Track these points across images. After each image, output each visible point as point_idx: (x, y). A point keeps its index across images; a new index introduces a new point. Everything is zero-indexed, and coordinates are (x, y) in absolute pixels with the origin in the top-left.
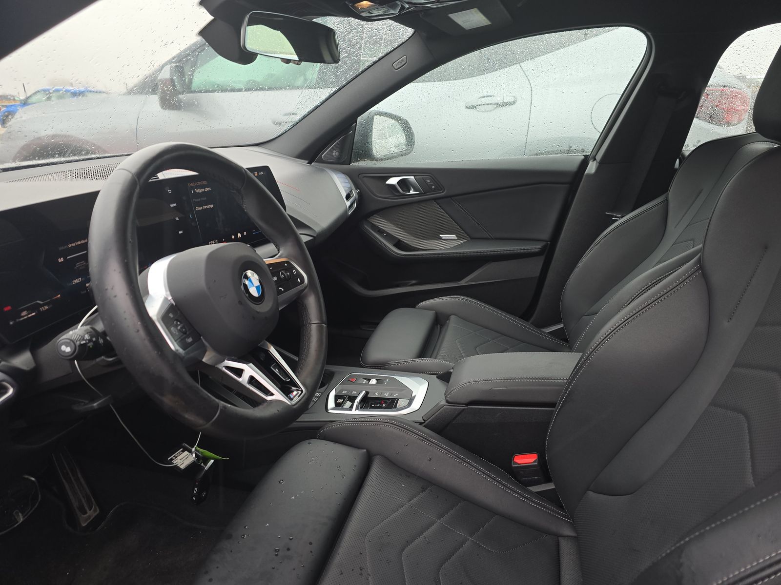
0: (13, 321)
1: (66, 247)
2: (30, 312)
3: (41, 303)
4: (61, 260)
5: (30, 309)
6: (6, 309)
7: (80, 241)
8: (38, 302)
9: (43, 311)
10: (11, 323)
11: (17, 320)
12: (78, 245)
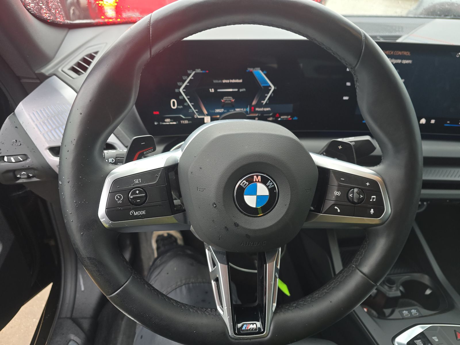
0: (158, 123)
1: (220, 81)
2: (172, 120)
3: (183, 117)
4: (212, 90)
5: (173, 119)
6: (154, 113)
7: (235, 79)
8: (181, 116)
9: (183, 124)
10: (156, 123)
11: (161, 123)
12: (232, 83)
